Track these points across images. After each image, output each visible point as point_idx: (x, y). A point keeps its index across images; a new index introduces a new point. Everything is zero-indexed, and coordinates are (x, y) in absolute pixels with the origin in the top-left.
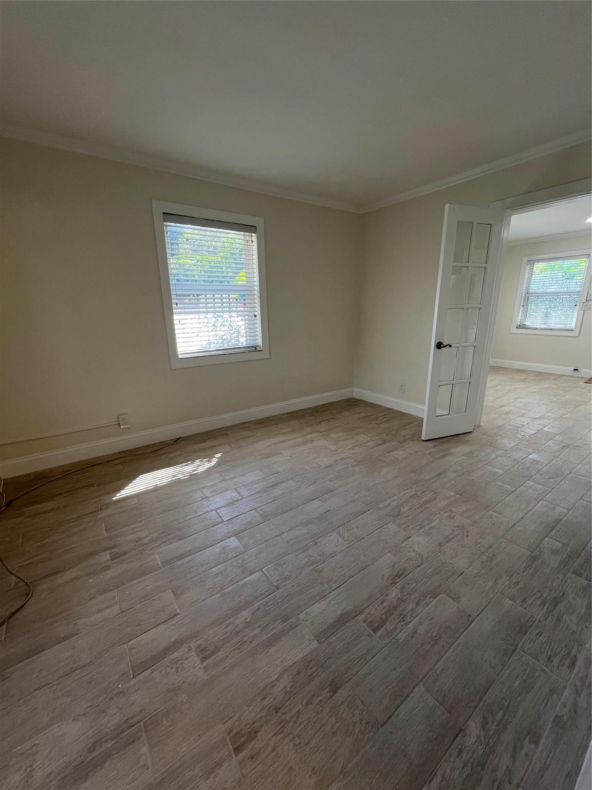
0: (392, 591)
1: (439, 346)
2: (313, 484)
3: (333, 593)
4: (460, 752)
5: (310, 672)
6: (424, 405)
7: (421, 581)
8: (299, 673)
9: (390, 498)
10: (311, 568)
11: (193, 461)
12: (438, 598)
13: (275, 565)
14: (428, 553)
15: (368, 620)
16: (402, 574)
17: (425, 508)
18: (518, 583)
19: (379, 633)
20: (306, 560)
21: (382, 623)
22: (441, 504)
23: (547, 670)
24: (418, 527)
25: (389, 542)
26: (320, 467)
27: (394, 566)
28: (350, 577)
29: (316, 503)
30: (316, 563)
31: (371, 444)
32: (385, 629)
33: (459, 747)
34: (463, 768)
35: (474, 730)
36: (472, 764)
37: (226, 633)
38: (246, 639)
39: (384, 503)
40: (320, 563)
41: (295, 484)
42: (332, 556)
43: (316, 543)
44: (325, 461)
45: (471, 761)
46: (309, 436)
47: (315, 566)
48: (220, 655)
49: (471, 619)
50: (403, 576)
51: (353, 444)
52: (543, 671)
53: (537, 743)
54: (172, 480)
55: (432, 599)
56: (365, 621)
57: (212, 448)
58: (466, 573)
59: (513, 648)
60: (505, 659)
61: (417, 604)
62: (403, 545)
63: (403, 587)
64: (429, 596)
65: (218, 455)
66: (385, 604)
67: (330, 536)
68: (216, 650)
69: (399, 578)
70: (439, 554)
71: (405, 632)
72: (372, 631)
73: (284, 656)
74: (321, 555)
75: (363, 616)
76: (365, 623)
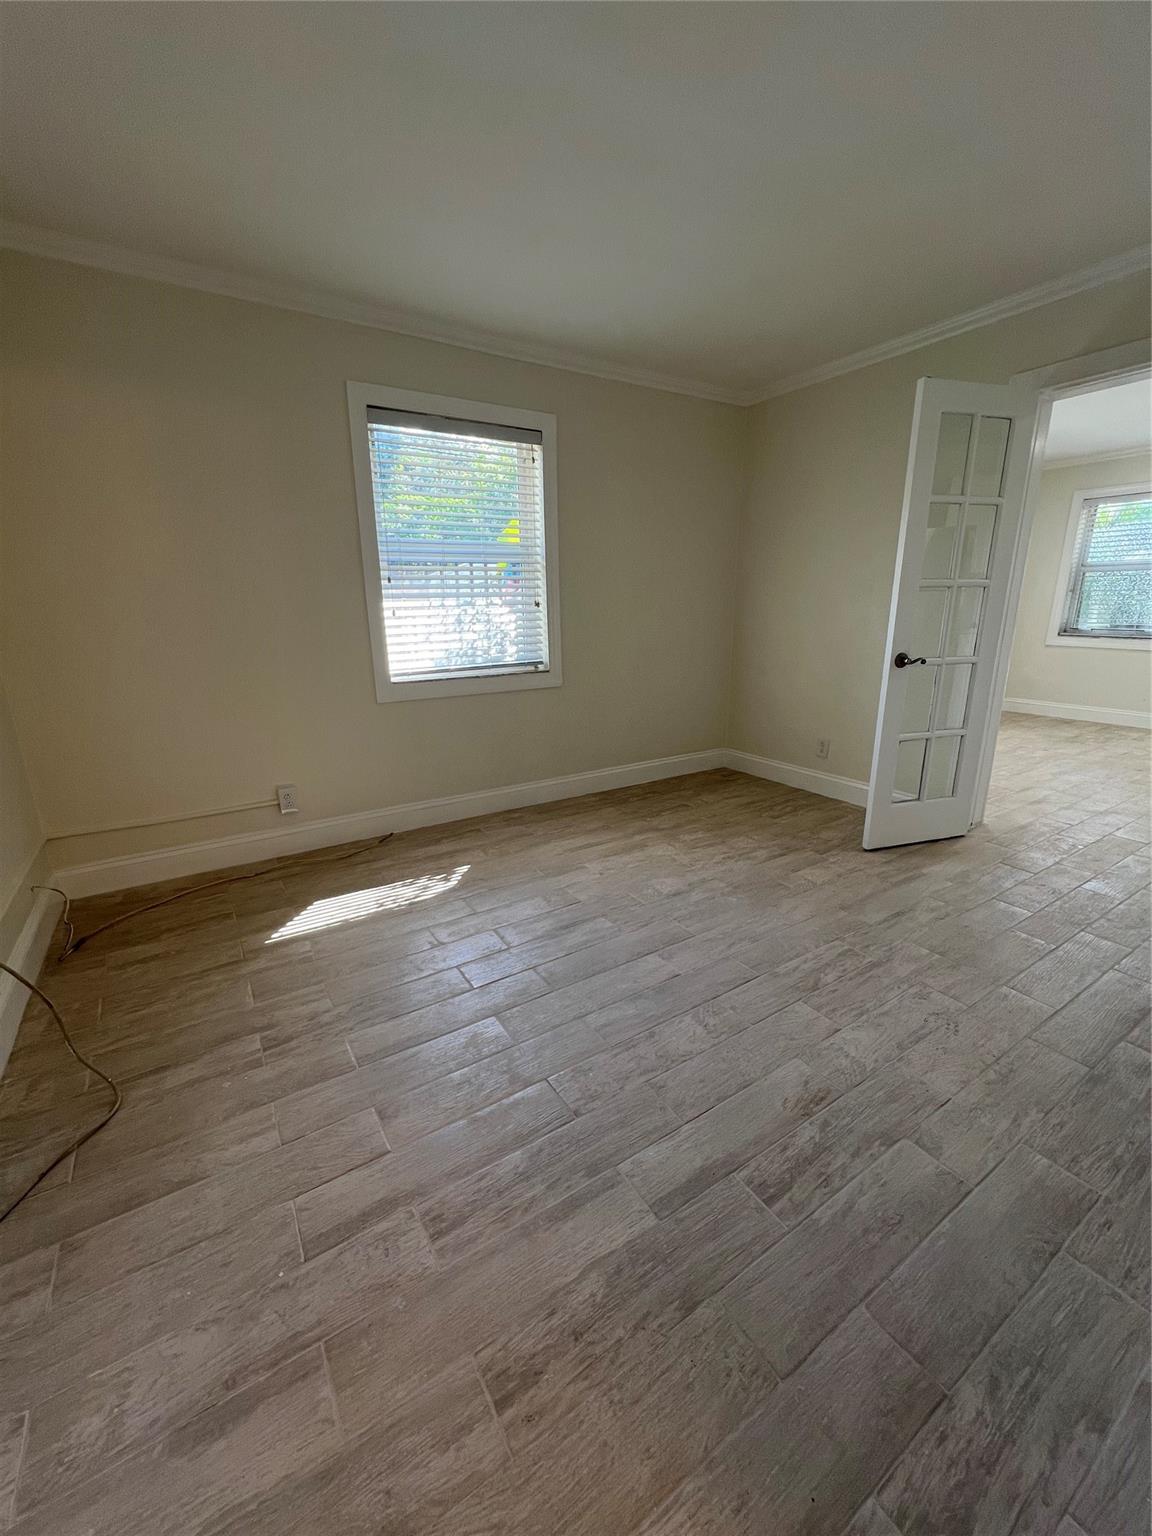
0: (805, 1128)
1: (901, 661)
2: (646, 925)
3: (686, 1127)
4: (943, 1438)
5: (640, 1271)
6: (869, 782)
7: (861, 1113)
8: (619, 1271)
9: (797, 956)
10: (643, 1079)
11: (418, 877)
12: (896, 1146)
13: (573, 1070)
14: (876, 1061)
15: (756, 1182)
16: (822, 1099)
17: (870, 977)
18: (1062, 1125)
19: (777, 1206)
20: (632, 1064)
21: (785, 1187)
22: (903, 970)
23: (1124, 1295)
24: (854, 1013)
25: (797, 1037)
26: (660, 894)
27: (807, 1083)
28: (719, 1100)
29: (653, 960)
30: (652, 1071)
31: (762, 854)
32: (790, 1199)
33: (941, 1429)
34: (949, 1468)
35: (970, 1398)
36: (968, 1462)
37: (479, 1190)
38: (516, 1203)
39: (787, 964)
40: (659, 1072)
41: (609, 924)
42: (684, 1059)
43: (652, 1035)
44: (669, 885)
45: (966, 1456)
46: (638, 838)
47: (650, 1075)
48: (468, 1229)
49: (964, 1190)
50: (824, 1103)
51: (725, 853)
52: (1114, 1295)
53: (1103, 1431)
54: (376, 912)
55: (883, 1149)
56: (749, 1183)
57: (451, 854)
58: (954, 1102)
59: (1050, 1248)
60: (1036, 1268)
61: (855, 1155)
62: (826, 1044)
63: (826, 1124)
64: (877, 1143)
65: (465, 868)
66: (789, 1153)
67: (680, 1022)
68: (460, 1221)
69: (817, 1104)
70: (898, 1064)
71: (829, 1207)
72: (763, 1201)
73: (591, 1239)
74: (661, 1056)
75: (744, 1173)
76: (748, 1186)
